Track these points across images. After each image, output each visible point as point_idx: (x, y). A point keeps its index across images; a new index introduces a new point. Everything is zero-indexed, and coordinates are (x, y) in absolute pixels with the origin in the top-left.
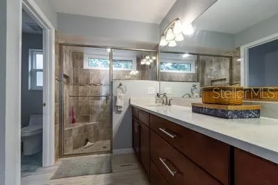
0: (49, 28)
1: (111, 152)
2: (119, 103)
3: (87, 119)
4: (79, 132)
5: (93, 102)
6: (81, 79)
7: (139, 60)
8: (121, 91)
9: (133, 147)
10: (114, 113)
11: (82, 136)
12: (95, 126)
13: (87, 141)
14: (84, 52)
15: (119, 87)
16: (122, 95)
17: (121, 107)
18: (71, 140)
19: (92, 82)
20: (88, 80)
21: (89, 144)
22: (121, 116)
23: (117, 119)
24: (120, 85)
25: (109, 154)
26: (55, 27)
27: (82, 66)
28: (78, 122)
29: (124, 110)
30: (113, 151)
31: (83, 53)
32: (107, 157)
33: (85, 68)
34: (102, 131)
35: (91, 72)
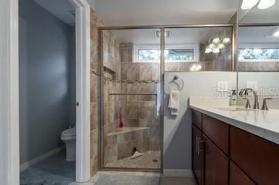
0: (82, 5)
1: (161, 171)
2: (174, 104)
3: (135, 123)
4: (126, 139)
5: (143, 103)
6: (130, 75)
7: (203, 46)
8: (176, 87)
9: (193, 169)
10: (165, 118)
11: (129, 143)
12: (145, 132)
13: (135, 150)
14: (134, 43)
15: (172, 82)
16: (177, 92)
17: (175, 110)
18: (116, 148)
19: (142, 78)
20: (137, 76)
21: (137, 154)
22: (175, 123)
23: (170, 127)
24: (175, 78)
25: (158, 175)
26: (90, 3)
27: (131, 60)
28: (126, 126)
29: (180, 114)
30: (164, 170)
31: (132, 43)
32: (155, 178)
33: (134, 61)
34: (153, 140)
35: (141, 67)
